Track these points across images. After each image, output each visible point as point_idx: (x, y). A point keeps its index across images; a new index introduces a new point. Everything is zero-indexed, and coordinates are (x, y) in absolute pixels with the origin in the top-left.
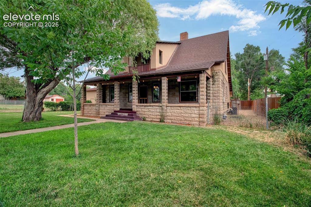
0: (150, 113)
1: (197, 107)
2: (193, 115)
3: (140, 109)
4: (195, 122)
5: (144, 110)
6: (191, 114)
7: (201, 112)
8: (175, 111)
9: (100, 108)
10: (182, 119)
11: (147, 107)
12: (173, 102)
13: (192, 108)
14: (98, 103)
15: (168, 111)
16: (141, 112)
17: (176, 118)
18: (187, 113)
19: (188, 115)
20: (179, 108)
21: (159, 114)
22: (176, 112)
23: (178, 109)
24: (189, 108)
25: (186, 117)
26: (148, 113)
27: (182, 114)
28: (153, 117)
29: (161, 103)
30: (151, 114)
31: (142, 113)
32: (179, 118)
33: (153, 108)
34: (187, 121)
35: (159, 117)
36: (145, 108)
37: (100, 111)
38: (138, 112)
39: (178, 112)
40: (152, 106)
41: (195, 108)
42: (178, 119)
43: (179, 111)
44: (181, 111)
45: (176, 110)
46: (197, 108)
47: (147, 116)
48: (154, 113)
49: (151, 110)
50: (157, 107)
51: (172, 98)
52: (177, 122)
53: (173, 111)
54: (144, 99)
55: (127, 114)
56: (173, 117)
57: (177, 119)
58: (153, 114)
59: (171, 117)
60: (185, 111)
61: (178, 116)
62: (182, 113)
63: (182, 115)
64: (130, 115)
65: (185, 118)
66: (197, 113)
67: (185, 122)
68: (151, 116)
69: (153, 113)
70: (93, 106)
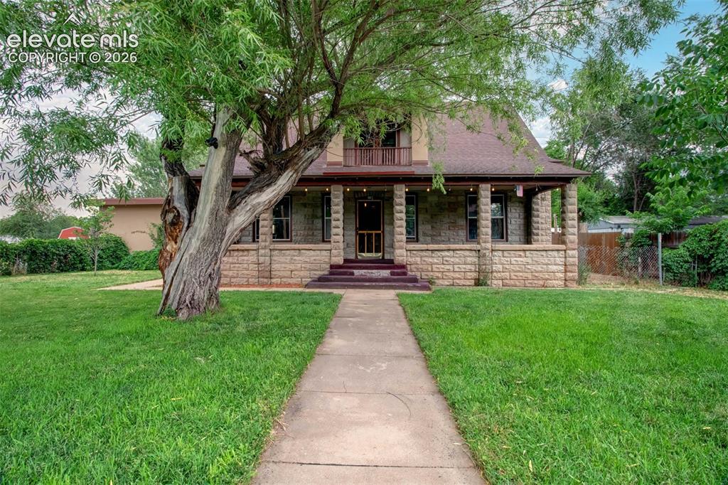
0: (448, 267)
1: (562, 250)
2: (554, 268)
3: (418, 259)
4: (557, 282)
5: (430, 260)
6: (547, 264)
7: (571, 259)
8: (512, 259)
9: (273, 258)
10: (529, 276)
11: (439, 253)
12: (452, 240)
13: (550, 253)
14: (267, 244)
15: (496, 260)
16: (421, 266)
17: (515, 275)
18: (539, 264)
19: (542, 268)
20: (522, 253)
21: (473, 269)
22: (514, 262)
23: (520, 256)
24: (544, 253)
25: (537, 272)
26: (443, 266)
27: (529, 267)
28: (457, 275)
29: (479, 243)
30: (452, 269)
31: (425, 267)
32: (521, 274)
33: (457, 256)
34: (539, 280)
35: (475, 275)
36: (433, 255)
37: (275, 266)
38: (413, 266)
39: (520, 263)
40: (453, 250)
41: (556, 252)
42: (520, 278)
43: (521, 259)
44: (525, 259)
45: (515, 259)
46: (561, 252)
47: (437, 274)
48: (459, 267)
49: (452, 260)
50: (467, 253)
51: (448, 232)
52: (518, 283)
53: (507, 261)
54: (372, 234)
55: (388, 271)
56: (508, 274)
57: (516, 278)
58: (457, 270)
59: (502, 274)
60: (535, 259)
61: (519, 271)
62: (528, 263)
63: (528, 269)
64: (398, 274)
65: (534, 274)
66: (561, 263)
67: (536, 282)
68: (452, 274)
69: (456, 266)
70: (246, 253)
